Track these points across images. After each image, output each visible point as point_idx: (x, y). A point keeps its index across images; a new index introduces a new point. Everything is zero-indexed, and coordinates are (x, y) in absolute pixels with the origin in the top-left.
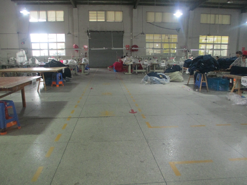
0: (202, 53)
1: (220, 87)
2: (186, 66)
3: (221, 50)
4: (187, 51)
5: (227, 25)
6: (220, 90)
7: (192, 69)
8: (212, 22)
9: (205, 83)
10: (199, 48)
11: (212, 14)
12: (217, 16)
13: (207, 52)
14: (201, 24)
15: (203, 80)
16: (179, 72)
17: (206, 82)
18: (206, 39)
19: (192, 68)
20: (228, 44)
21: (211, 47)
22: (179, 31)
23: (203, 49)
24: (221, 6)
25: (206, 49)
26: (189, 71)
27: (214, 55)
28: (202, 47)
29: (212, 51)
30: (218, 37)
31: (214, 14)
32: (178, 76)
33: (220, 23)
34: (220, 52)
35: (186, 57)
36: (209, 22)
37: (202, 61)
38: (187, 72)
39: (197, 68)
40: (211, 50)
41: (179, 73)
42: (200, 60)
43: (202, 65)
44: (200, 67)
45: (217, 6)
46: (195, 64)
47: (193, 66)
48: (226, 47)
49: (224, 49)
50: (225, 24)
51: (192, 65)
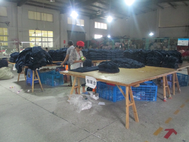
0: (32, 45)
1: (55, 82)
2: (13, 61)
3: (48, 42)
4: (19, 44)
5: (51, 22)
6: (55, 85)
7: (19, 66)
8: (39, 19)
9: (38, 81)
10: (30, 41)
11: (38, 12)
12: (42, 14)
13: (37, 44)
14: (29, 19)
15: (36, 78)
16: (5, 67)
17: (39, 79)
18: (35, 33)
19: (20, 64)
20: (53, 38)
21: (40, 40)
22: (9, 25)
23: (33, 42)
24: (45, 6)
25: (35, 41)
26: (16, 67)
27: (43, 47)
28: (32, 39)
29: (41, 43)
30: (45, 31)
31: (39, 12)
32: (6, 72)
33: (45, 20)
34: (48, 44)
35: (17, 49)
36: (36, 19)
37: (31, 54)
38: (14, 69)
39: (25, 64)
40: (39, 42)
41: (6, 69)
42: (28, 53)
43: (31, 60)
44: (29, 62)
45: (41, 5)
46: (23, 59)
47: (21, 61)
48: (51, 40)
49: (51, 42)
50: (49, 22)
51: (19, 59)
